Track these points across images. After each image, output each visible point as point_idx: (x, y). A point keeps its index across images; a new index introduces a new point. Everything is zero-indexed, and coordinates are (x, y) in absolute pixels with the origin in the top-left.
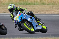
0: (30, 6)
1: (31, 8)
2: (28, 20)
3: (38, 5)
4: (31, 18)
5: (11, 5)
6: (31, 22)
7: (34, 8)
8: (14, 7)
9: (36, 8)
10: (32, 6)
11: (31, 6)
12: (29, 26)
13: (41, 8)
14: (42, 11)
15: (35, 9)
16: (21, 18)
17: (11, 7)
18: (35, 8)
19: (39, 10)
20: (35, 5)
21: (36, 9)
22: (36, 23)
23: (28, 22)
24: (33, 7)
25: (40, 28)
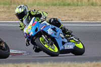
0: (70, 7)
1: (72, 11)
2: (49, 32)
3: (83, 7)
4: (54, 29)
5: (20, 7)
6: (53, 36)
7: (77, 11)
8: (25, 10)
9: (81, 11)
10: (73, 7)
11: (71, 9)
12: (49, 43)
13: (88, 11)
14: (91, 16)
15: (78, 13)
16: (36, 30)
17: (21, 10)
18: (79, 11)
19: (85, 14)
20: (78, 7)
21: (81, 14)
22: (63, 38)
23: (49, 36)
24: (75, 10)
25: (71, 47)
